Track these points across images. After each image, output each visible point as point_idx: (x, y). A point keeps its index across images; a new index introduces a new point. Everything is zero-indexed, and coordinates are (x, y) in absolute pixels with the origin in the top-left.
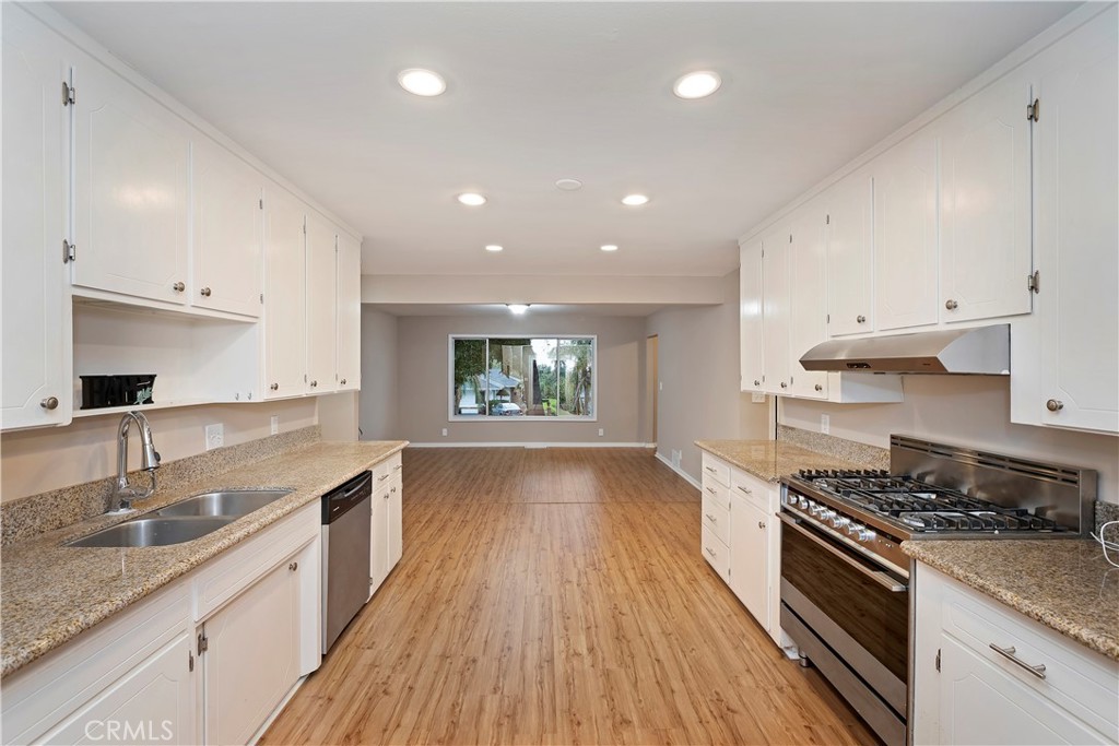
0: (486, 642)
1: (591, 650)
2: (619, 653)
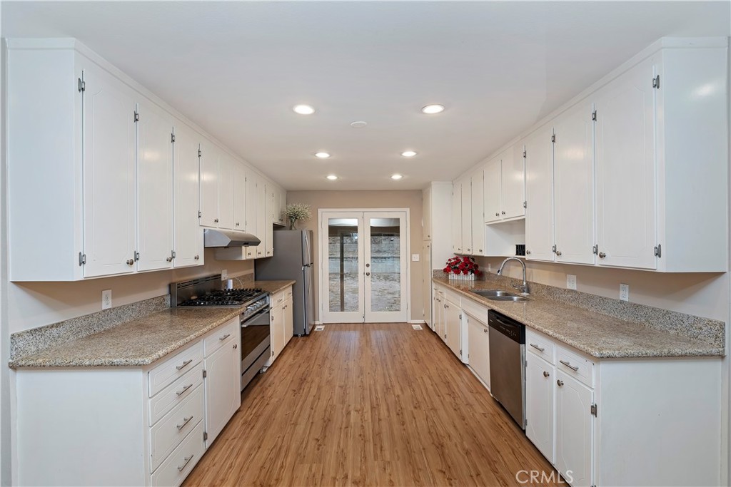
0: (415, 418)
1: (348, 413)
2: (332, 412)
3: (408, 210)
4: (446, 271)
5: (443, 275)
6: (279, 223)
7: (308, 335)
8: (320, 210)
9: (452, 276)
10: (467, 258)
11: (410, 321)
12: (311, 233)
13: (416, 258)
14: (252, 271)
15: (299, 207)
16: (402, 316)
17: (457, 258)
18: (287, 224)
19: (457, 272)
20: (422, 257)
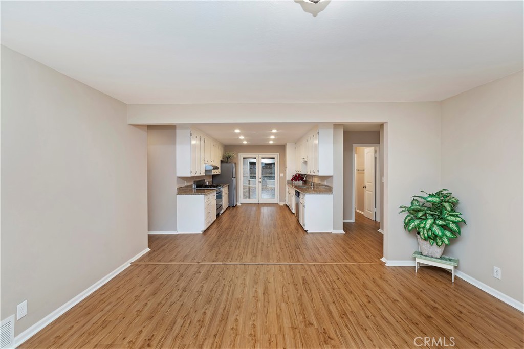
3: (278, 154)
4: (292, 180)
5: (291, 182)
6: (222, 160)
7: (234, 207)
8: (239, 154)
9: (294, 182)
10: (299, 175)
11: (279, 203)
12: (236, 164)
13: (282, 175)
14: (212, 180)
15: (231, 154)
16: (276, 200)
17: (296, 175)
18: (225, 160)
19: (296, 181)
20: (284, 175)
